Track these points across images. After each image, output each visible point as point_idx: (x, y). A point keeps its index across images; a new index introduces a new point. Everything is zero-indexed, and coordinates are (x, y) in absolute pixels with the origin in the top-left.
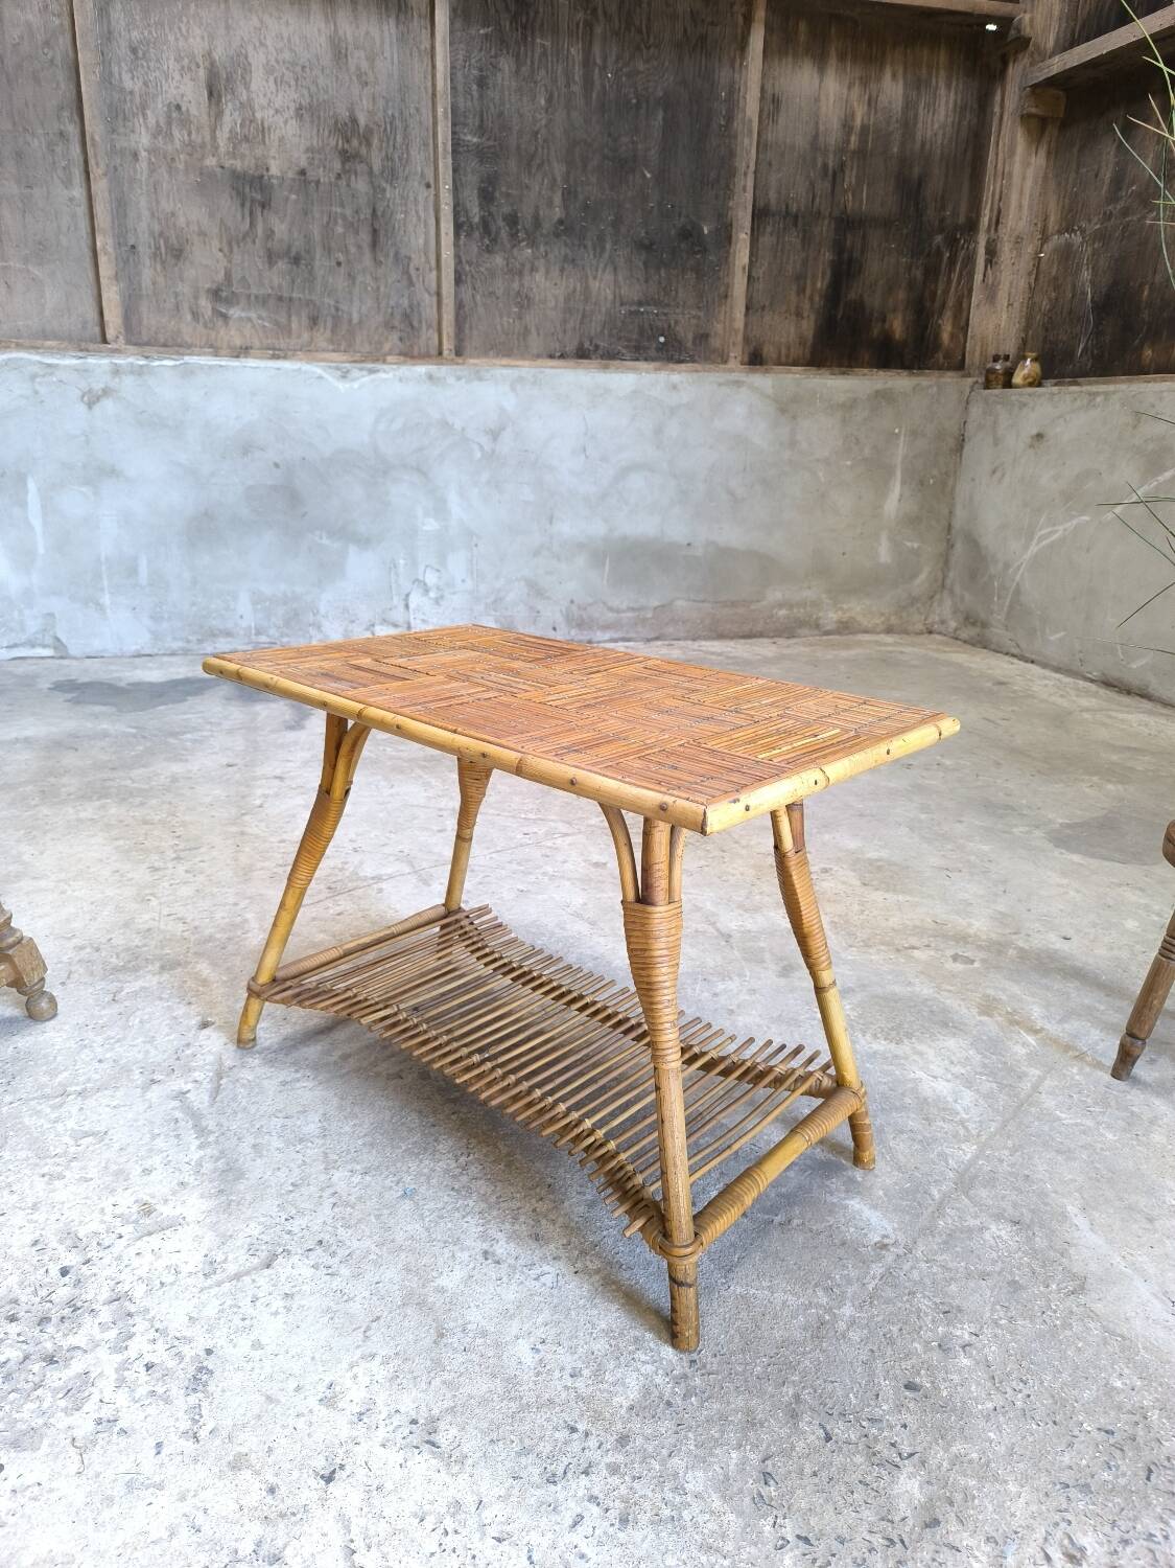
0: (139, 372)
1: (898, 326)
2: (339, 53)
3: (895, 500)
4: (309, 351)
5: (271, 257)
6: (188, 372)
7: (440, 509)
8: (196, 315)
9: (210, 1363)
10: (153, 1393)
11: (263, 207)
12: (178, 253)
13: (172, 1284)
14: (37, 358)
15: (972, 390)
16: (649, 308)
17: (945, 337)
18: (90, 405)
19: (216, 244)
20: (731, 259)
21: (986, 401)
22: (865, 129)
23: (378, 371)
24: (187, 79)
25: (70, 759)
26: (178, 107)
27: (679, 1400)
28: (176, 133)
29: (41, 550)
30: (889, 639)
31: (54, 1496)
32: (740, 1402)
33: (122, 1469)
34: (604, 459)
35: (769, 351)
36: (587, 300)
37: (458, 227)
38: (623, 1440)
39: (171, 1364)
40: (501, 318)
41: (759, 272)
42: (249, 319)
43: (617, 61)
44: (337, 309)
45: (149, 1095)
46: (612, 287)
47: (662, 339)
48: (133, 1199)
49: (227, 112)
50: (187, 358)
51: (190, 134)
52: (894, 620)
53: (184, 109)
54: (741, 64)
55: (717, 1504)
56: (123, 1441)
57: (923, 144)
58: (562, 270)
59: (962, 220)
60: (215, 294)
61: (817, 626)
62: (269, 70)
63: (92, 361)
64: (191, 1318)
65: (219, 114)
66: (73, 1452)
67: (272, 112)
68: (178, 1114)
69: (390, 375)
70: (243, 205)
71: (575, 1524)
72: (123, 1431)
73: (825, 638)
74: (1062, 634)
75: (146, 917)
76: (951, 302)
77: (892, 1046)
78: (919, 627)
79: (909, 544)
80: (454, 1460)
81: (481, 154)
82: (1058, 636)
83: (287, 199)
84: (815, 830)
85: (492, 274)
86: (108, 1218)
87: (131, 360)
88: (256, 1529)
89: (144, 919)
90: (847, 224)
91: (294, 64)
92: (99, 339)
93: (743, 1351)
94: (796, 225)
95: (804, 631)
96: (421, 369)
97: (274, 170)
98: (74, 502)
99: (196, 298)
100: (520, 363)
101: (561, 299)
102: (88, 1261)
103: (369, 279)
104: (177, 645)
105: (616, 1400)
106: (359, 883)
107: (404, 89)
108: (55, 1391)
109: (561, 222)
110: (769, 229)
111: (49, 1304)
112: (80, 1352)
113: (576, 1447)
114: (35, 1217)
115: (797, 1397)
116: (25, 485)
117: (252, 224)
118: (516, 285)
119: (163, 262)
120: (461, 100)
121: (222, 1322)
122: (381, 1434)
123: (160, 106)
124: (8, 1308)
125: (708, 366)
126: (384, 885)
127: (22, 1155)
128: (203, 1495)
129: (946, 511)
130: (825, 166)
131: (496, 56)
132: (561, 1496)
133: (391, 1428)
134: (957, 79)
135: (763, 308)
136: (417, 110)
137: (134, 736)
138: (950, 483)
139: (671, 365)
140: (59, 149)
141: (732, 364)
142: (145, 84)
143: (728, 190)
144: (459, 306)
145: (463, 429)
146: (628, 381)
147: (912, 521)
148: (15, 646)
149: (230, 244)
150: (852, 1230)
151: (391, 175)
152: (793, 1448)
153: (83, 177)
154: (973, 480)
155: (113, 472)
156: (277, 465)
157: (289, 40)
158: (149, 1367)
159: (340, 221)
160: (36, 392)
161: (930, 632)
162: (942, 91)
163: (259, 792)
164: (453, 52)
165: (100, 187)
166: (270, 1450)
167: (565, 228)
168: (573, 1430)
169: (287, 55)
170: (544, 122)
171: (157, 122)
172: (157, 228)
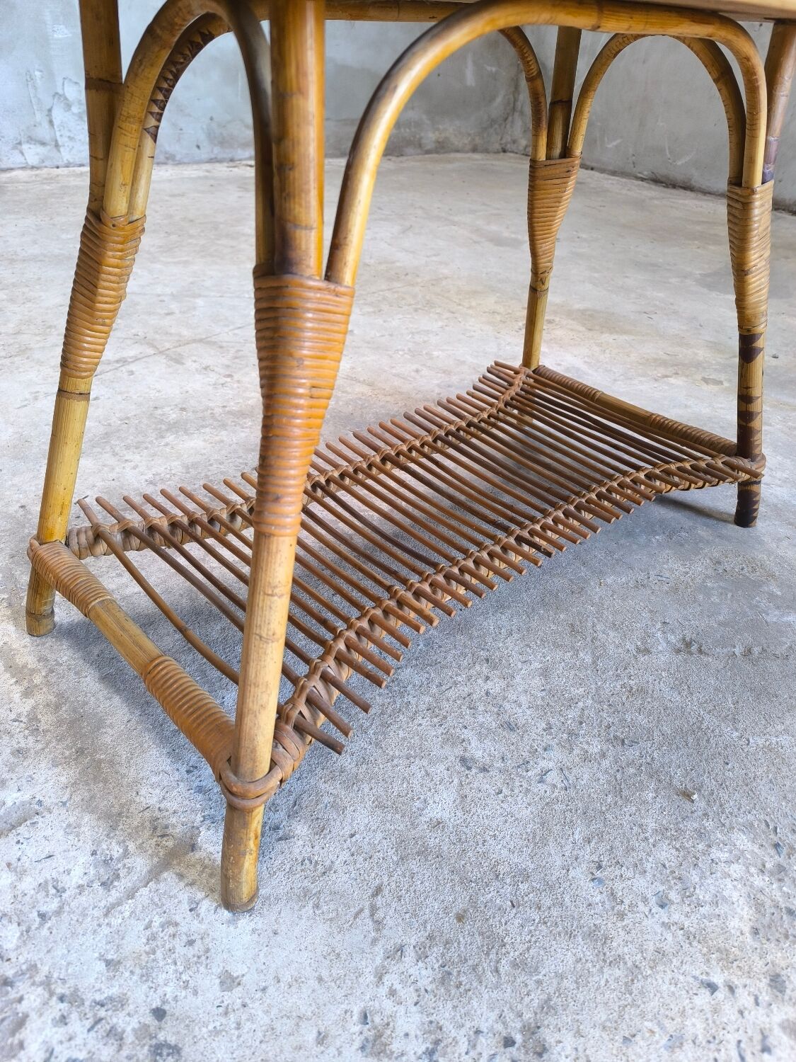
9: (167, 1034)
13: (59, 912)
30: (477, 156)
52: (478, 141)
61: (420, 146)
64: (108, 963)
73: (427, 156)
78: (496, 147)
79: (489, 68)
95: (410, 150)
113: (729, 1013)
121: (159, 954)
161: (504, 151)
168: (712, 988)
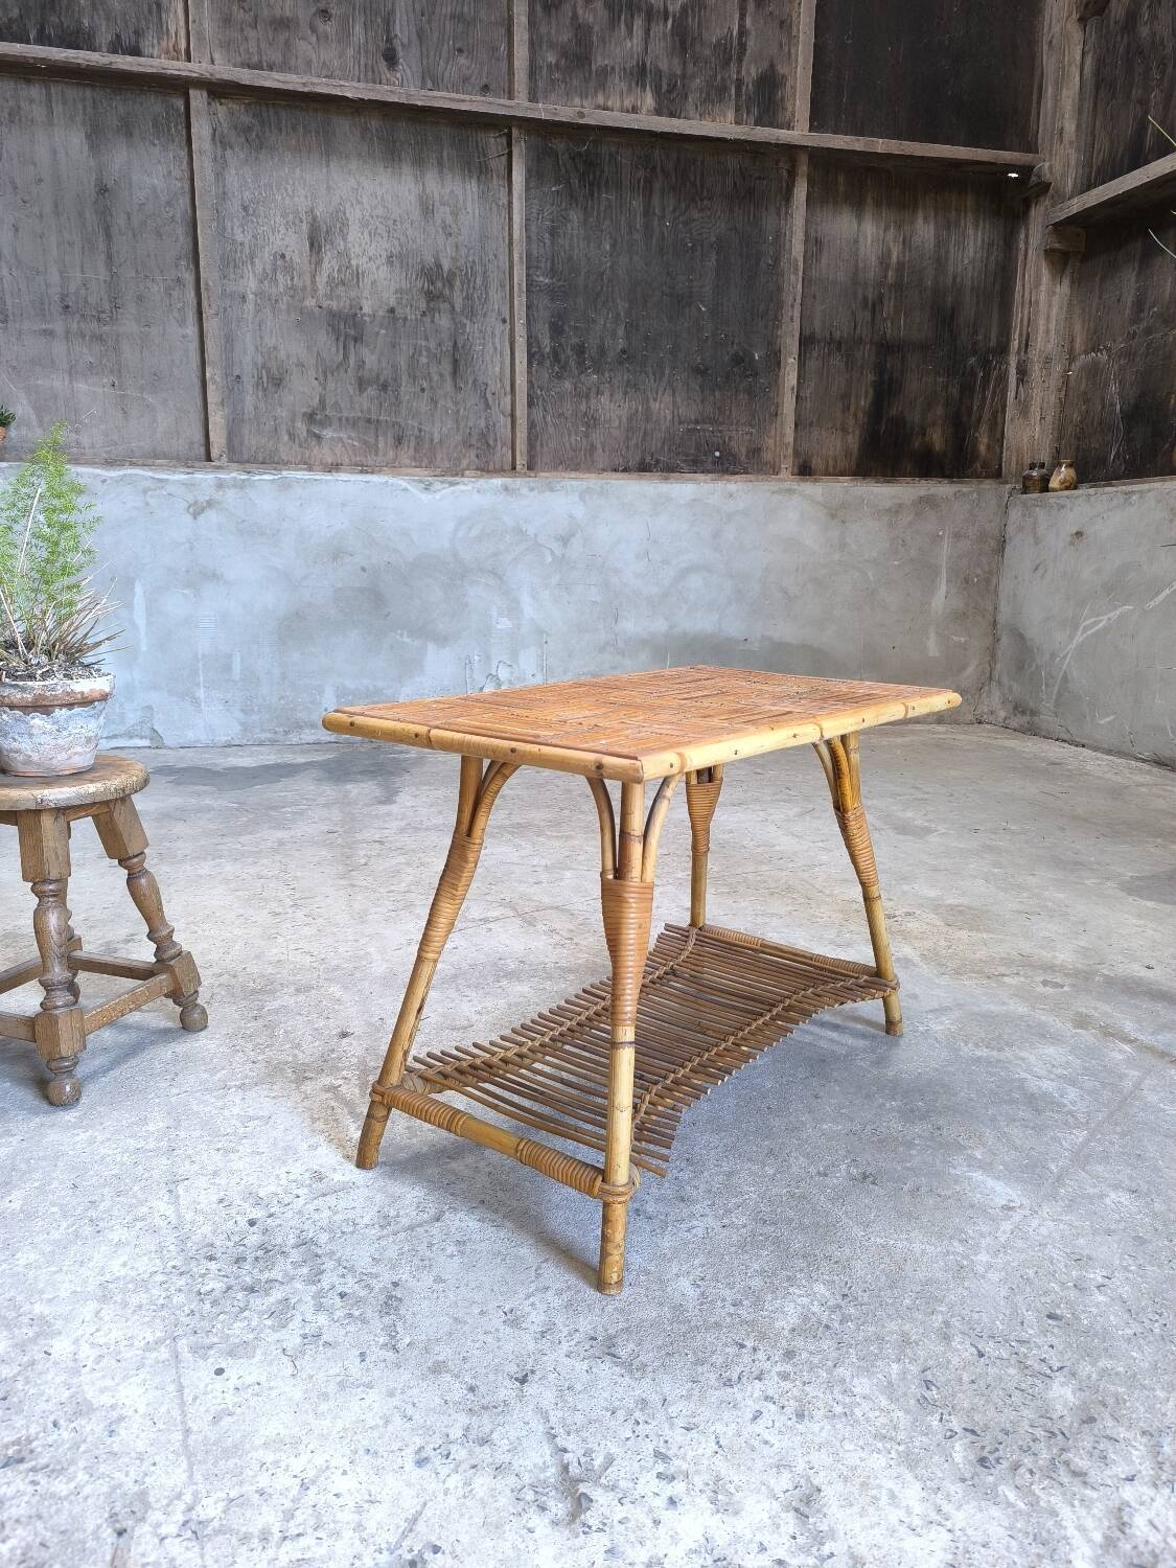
0: (242, 485)
1: (937, 439)
2: (427, 210)
3: (942, 598)
4: (394, 467)
5: (362, 384)
6: (286, 486)
7: (514, 609)
8: (292, 436)
9: (398, 1293)
10: (350, 1315)
11: (356, 340)
12: (278, 382)
14: (150, 474)
15: (1010, 494)
16: (706, 426)
17: (982, 448)
18: (195, 516)
19: (312, 373)
20: (780, 381)
21: (1025, 504)
22: (900, 266)
23: (458, 483)
24: (290, 232)
25: (179, 828)
26: (283, 256)
27: (836, 1325)
28: (280, 277)
29: (144, 648)
30: (941, 728)
31: (274, 1394)
32: (892, 1326)
33: (331, 1372)
34: (665, 562)
35: (816, 463)
36: (648, 420)
37: (531, 356)
38: (789, 1354)
39: (362, 1293)
40: (569, 435)
41: (807, 393)
42: (341, 439)
43: (675, 210)
44: (420, 431)
45: (303, 1088)
46: (671, 407)
47: (717, 454)
48: (304, 1168)
49: (326, 260)
50: (285, 473)
51: (292, 279)
53: (288, 258)
54: (787, 213)
55: (884, 1402)
56: (330, 1352)
57: (954, 278)
58: (625, 393)
59: (993, 343)
60: (310, 417)
62: (364, 224)
63: (199, 476)
64: (374, 1259)
65: (319, 263)
66: (285, 1359)
67: (365, 259)
68: (333, 1104)
69: (469, 487)
70: (337, 339)
71: (755, 1418)
72: (327, 1344)
74: (1112, 717)
75: (275, 951)
76: (986, 416)
77: (995, 1053)
78: (970, 717)
79: (956, 638)
80: (635, 1368)
81: (552, 292)
82: (1108, 719)
83: (378, 333)
84: (894, 882)
85: (561, 397)
86: (284, 1182)
87: (234, 475)
88: (463, 1419)
89: (274, 952)
90: (887, 348)
91: (387, 218)
92: (203, 457)
93: (891, 1287)
94: (839, 349)
96: (498, 481)
97: (366, 310)
98: (176, 604)
99: (293, 421)
100: (587, 475)
101: (624, 420)
102: (271, 1216)
103: (450, 404)
104: (263, 736)
105: (778, 1324)
106: (469, 924)
107: (484, 238)
108: (261, 1313)
109: (624, 351)
110: (815, 354)
111: (242, 1248)
112: (277, 1284)
113: (746, 1358)
114: (217, 1181)
115: (947, 1324)
116: (133, 589)
117: (346, 356)
118: (583, 407)
119: (265, 390)
120: (534, 246)
121: (403, 1262)
122: (565, 1347)
123: (267, 255)
124: (205, 1250)
125: (760, 477)
126: (491, 925)
127: (197, 1133)
128: (409, 1392)
129: (991, 608)
130: (865, 299)
131: (566, 209)
132: (739, 1396)
133: (573, 1343)
134: (984, 221)
135: (811, 424)
136: (496, 256)
137: (237, 810)
138: (994, 581)
139: (726, 477)
140: (175, 294)
141: (784, 474)
142: (254, 237)
143: (776, 321)
144: (532, 425)
145: (536, 535)
146: (686, 490)
147: (959, 617)
148: (115, 736)
149: (325, 373)
150: (978, 1196)
151: (471, 313)
152: (949, 1362)
153: (196, 319)
154: (1016, 578)
155: (214, 576)
156: (363, 569)
157: (382, 197)
158: (342, 1295)
159: (424, 353)
160: (147, 504)
161: (980, 722)
162: (971, 232)
163: (362, 853)
164: (528, 207)
165: (212, 326)
166: (464, 1359)
167: (626, 357)
168: (742, 1346)
169: (380, 211)
170: (608, 265)
171: (264, 269)
172: (260, 360)
